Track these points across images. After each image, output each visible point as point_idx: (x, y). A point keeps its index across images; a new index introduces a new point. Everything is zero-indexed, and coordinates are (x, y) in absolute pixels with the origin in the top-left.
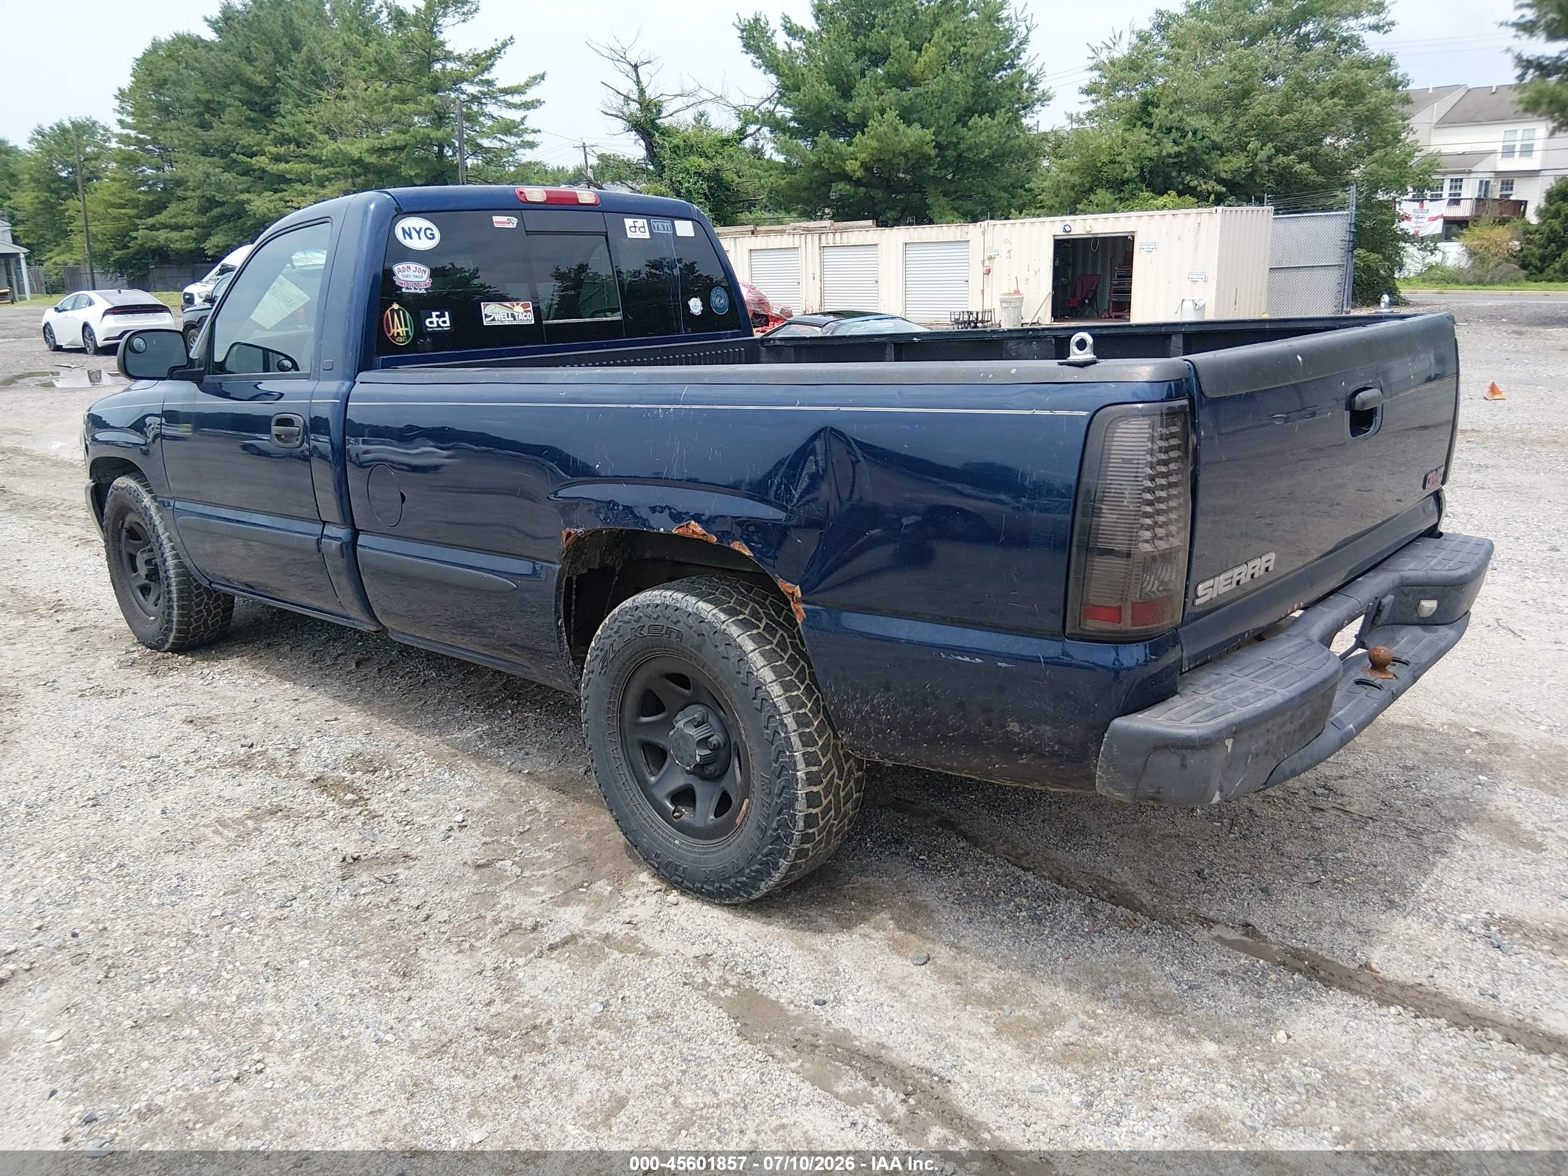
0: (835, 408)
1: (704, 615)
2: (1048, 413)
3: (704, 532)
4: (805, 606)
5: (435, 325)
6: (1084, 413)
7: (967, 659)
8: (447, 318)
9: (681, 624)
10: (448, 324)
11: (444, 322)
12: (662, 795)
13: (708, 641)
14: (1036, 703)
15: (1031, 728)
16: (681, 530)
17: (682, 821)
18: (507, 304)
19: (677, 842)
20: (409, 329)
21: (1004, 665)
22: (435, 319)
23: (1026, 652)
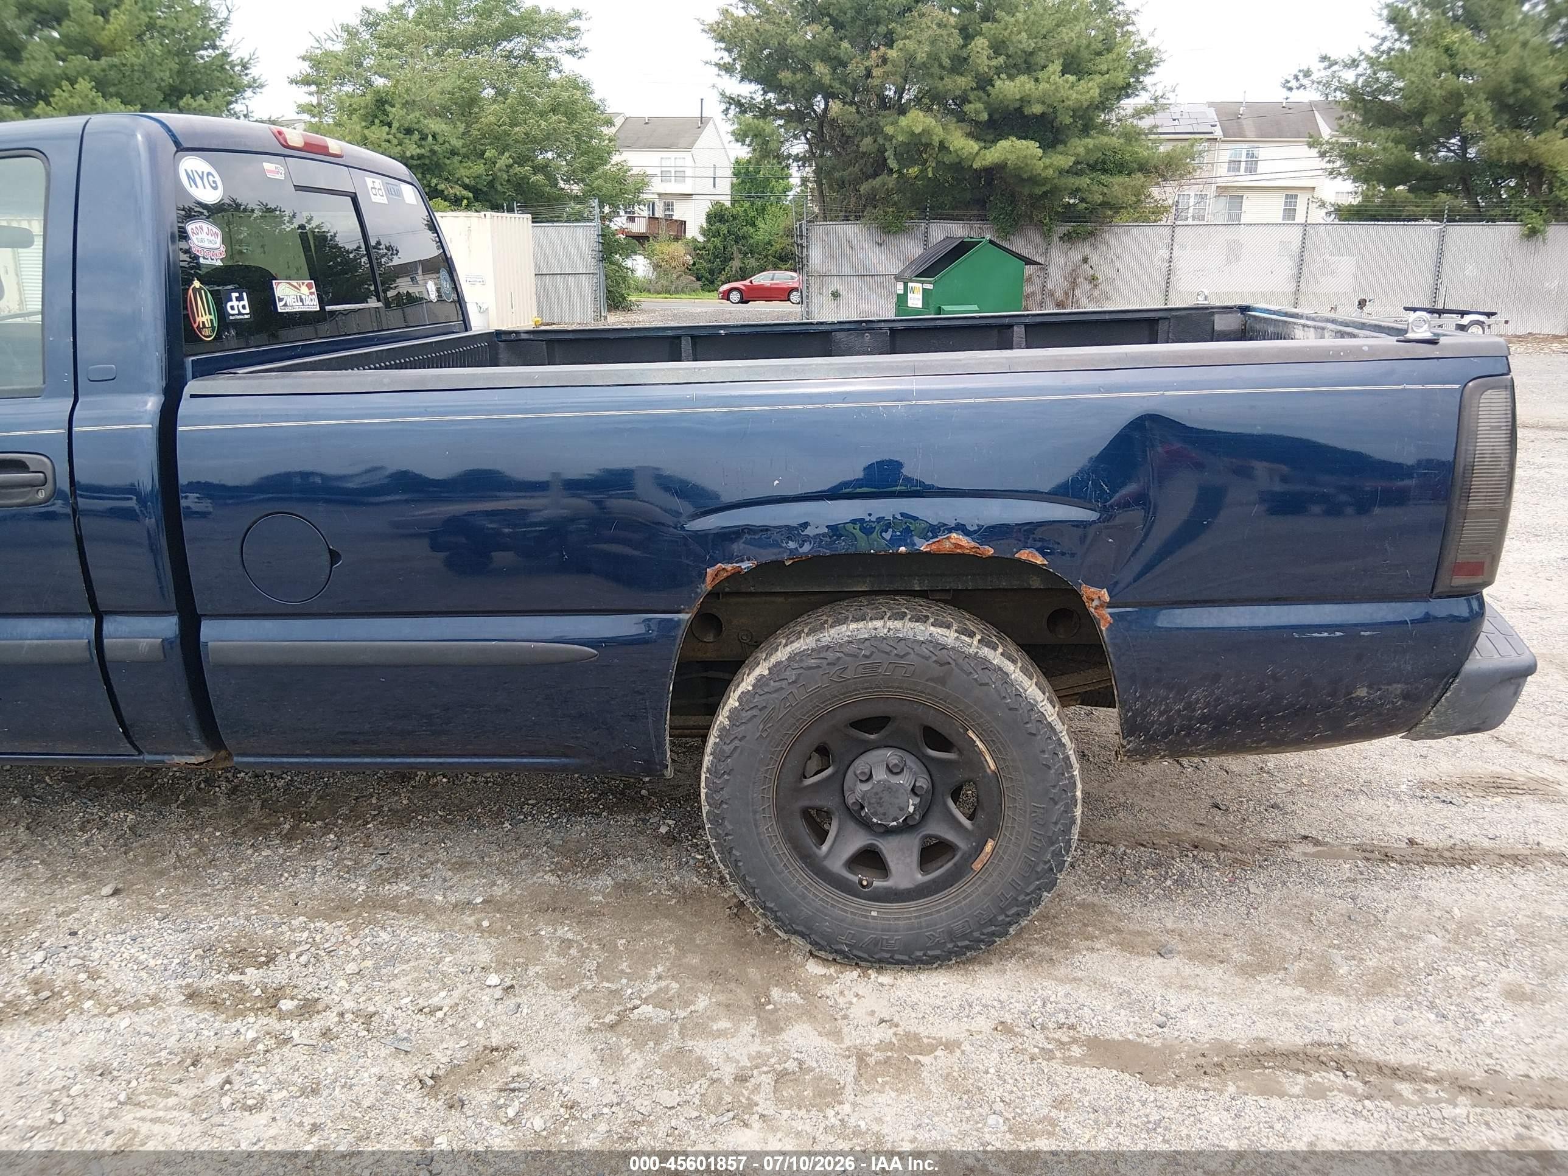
0: (1157, 393)
1: (941, 640)
2: (1420, 387)
3: (973, 544)
4: (1110, 610)
5: (236, 312)
6: (1457, 386)
7: (1326, 634)
8: (245, 302)
9: (912, 656)
10: (247, 311)
11: (244, 307)
12: (837, 865)
13: (957, 670)
14: (1395, 664)
15: (1380, 689)
16: (933, 547)
17: (876, 888)
18: (294, 283)
19: (874, 914)
20: (212, 317)
21: (1368, 633)
22: (235, 303)
23: (1391, 618)
